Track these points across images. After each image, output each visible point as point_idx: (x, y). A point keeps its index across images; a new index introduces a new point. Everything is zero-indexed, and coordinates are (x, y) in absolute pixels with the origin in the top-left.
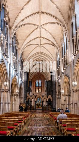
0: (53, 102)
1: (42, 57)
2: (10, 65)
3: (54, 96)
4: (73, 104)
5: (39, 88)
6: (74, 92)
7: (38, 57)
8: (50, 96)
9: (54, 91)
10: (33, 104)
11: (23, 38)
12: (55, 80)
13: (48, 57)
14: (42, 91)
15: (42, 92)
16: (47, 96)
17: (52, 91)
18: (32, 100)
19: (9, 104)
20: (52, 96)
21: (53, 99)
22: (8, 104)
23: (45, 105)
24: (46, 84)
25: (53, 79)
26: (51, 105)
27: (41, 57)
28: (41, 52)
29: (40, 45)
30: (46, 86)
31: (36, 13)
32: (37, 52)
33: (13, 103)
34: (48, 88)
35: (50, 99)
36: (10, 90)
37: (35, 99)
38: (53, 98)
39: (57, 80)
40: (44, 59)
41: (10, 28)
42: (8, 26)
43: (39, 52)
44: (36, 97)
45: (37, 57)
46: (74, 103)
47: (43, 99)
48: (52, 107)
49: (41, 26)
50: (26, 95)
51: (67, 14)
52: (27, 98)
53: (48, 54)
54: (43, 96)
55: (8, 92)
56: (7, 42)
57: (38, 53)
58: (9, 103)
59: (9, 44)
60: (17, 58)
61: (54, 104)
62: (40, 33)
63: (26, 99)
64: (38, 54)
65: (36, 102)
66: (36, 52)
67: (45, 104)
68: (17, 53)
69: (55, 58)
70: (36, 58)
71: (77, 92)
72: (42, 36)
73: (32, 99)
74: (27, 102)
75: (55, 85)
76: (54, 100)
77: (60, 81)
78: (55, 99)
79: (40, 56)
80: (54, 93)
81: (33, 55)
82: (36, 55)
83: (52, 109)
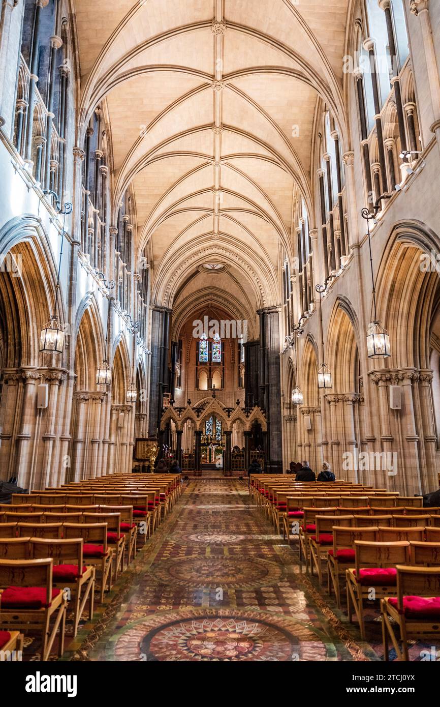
0: (268, 433)
1: (227, 250)
2: (112, 302)
3: (273, 409)
4: (330, 446)
5: (210, 367)
6: (329, 402)
7: (210, 251)
8: (256, 411)
9: (273, 389)
10: (187, 444)
11: (156, 192)
12: (276, 344)
13: (248, 254)
14: (227, 383)
15: (228, 389)
16: (247, 410)
17: (265, 389)
18: (182, 426)
19: (106, 446)
20: (266, 410)
21: (268, 424)
22: (101, 445)
23: (236, 447)
24: (243, 355)
25: (268, 340)
26: (262, 449)
27: (220, 251)
28: (220, 233)
29: (216, 211)
30: (243, 360)
31: (204, 127)
32: (206, 232)
33: (113, 440)
34: (253, 373)
35: (256, 420)
36: (110, 394)
37: (198, 424)
38: (268, 418)
39: (283, 345)
40: (234, 258)
41: (114, 172)
42: (106, 168)
43: (212, 233)
44: (202, 416)
45: (204, 250)
46: (330, 442)
47: (229, 424)
48: (267, 456)
49: (221, 158)
50: (160, 403)
51: (306, 145)
52: (163, 419)
53: (249, 244)
54: (229, 411)
55: (102, 400)
56: (103, 224)
57: (209, 236)
58: (104, 442)
59: (108, 228)
60: (129, 267)
61: (274, 444)
62: (217, 176)
63: (159, 423)
64: (211, 239)
65: (198, 434)
66: (199, 234)
67: (237, 440)
68: (129, 244)
69: (275, 260)
70: (203, 254)
71: (340, 404)
72: (225, 186)
73: (185, 421)
74: (161, 433)
75: (278, 364)
76: (274, 428)
77: (292, 354)
78: (279, 423)
79: (219, 247)
80: (273, 398)
81: (189, 242)
82: (201, 242)
83: (266, 464)
